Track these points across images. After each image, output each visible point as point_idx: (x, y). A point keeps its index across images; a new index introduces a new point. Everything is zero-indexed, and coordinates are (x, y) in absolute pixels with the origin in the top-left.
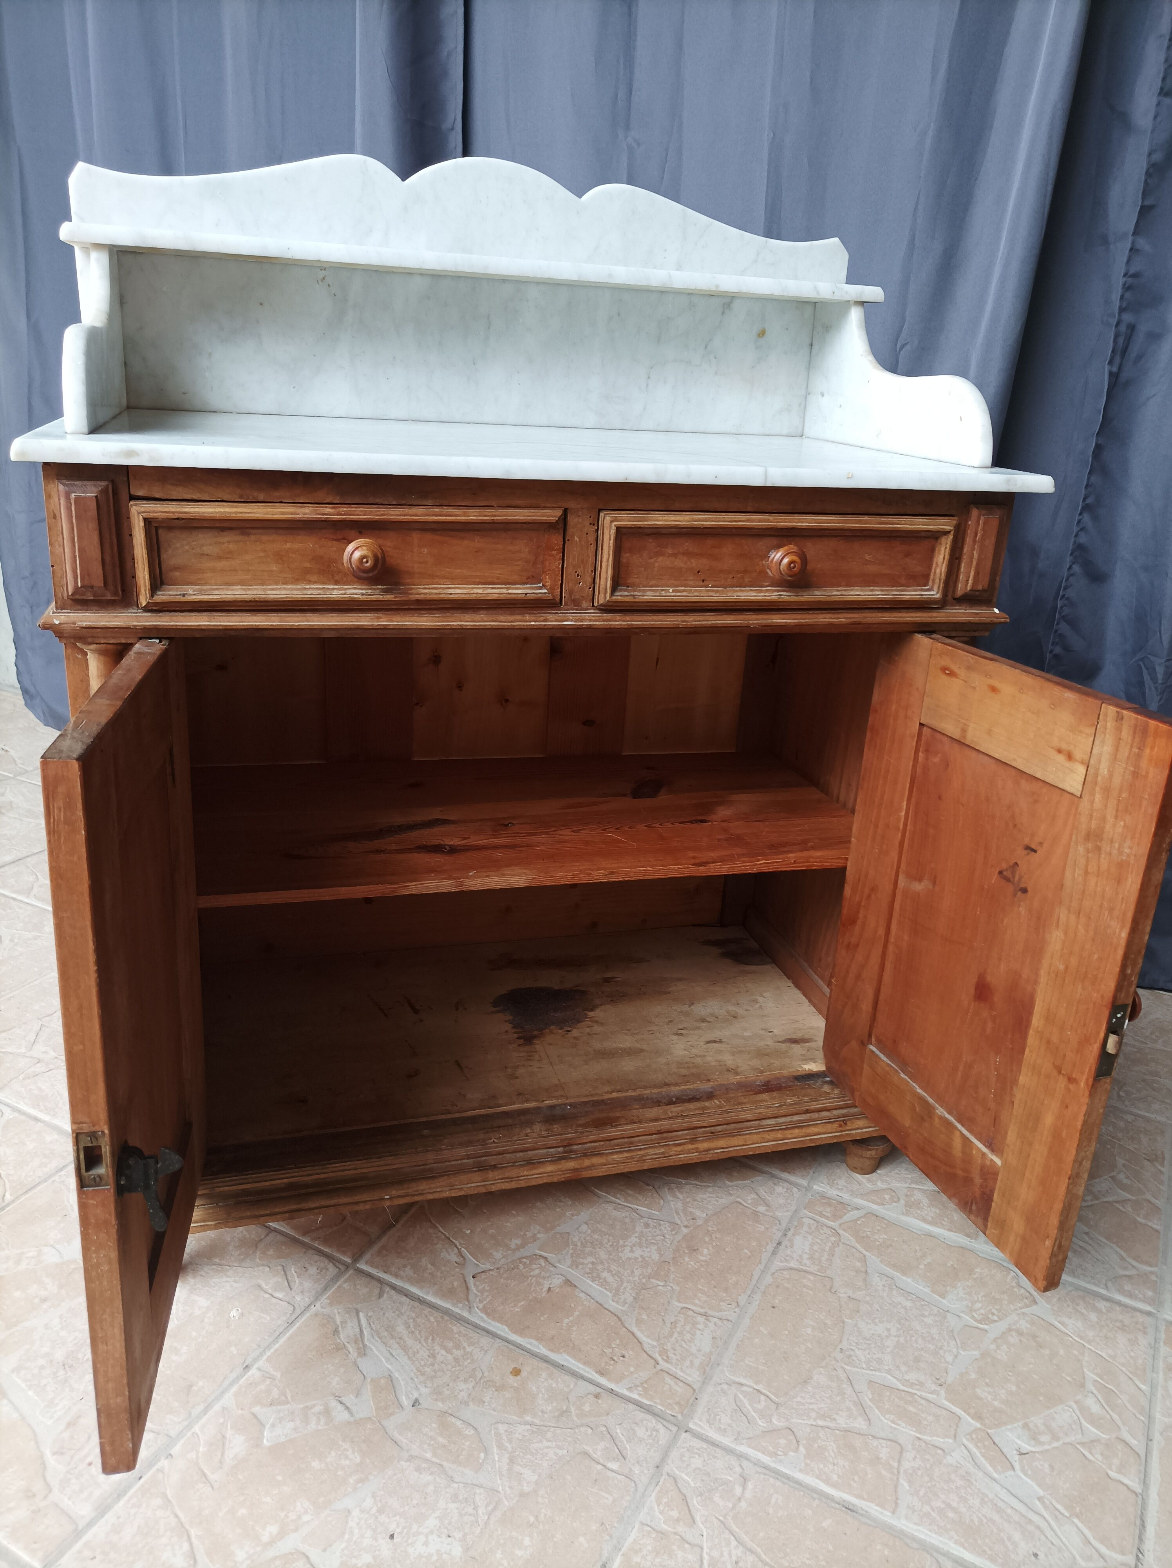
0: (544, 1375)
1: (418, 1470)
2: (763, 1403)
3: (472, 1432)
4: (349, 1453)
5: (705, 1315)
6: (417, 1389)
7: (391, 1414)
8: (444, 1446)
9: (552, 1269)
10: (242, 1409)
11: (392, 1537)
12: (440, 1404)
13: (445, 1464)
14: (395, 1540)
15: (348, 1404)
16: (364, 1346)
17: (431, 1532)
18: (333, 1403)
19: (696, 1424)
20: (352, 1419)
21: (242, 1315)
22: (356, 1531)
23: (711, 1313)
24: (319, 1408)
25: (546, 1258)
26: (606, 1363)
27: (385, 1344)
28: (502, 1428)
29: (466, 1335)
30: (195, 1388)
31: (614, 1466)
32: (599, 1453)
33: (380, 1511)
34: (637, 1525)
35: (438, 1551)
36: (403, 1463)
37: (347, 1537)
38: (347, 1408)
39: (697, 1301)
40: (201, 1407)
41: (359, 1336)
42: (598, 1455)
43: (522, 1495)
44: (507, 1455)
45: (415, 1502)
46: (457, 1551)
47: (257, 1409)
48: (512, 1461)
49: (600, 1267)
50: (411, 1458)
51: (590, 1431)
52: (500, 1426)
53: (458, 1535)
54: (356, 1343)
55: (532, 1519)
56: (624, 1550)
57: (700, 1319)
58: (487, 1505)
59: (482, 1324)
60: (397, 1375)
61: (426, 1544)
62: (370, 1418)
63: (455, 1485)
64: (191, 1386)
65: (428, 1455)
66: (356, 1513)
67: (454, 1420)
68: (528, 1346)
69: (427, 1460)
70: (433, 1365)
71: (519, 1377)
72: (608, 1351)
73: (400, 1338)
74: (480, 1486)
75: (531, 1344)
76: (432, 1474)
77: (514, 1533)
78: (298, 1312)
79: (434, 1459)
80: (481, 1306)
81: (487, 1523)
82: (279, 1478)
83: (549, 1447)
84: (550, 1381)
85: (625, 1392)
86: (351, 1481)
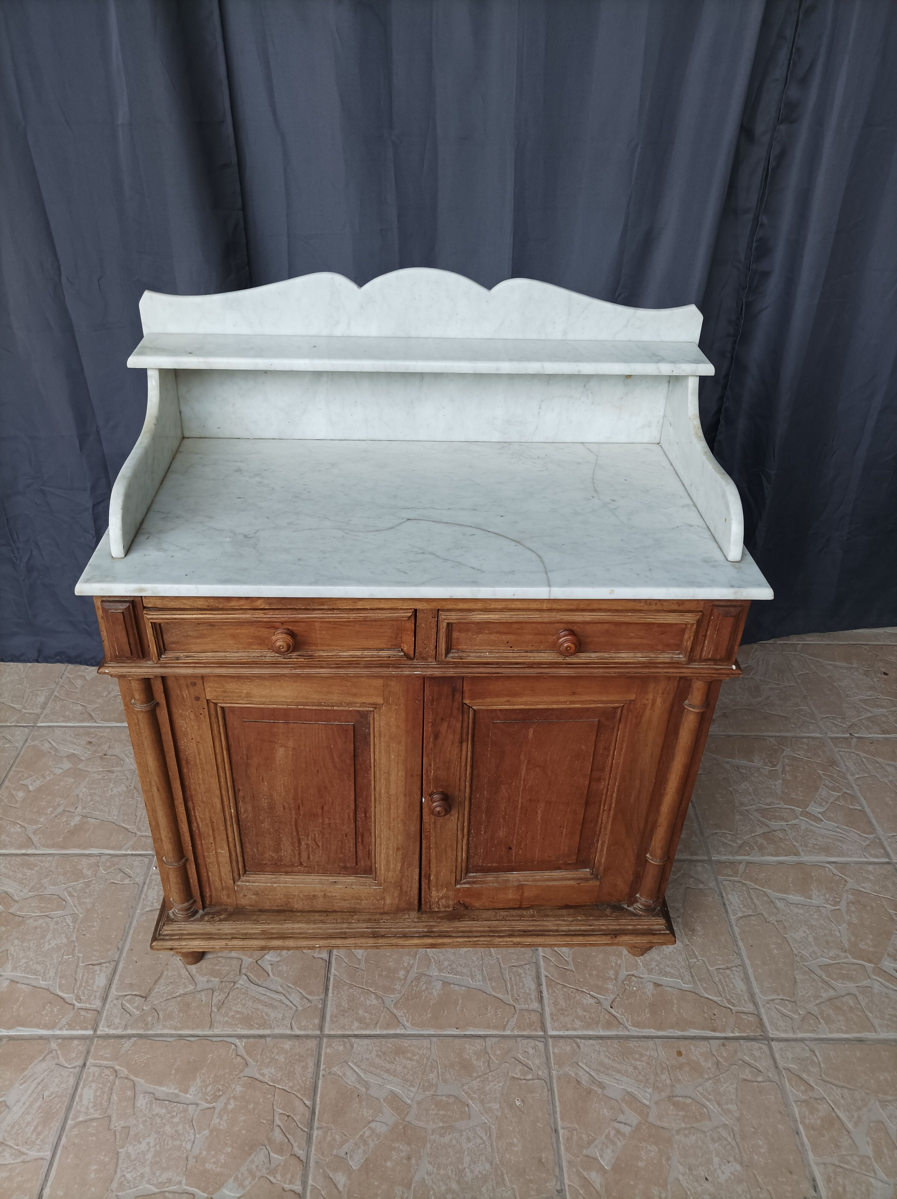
0: (692, 1047)
1: (686, 1136)
2: (789, 1005)
3: (690, 1100)
4: (649, 1148)
5: (728, 968)
6: (646, 1092)
7: (648, 1114)
8: (686, 1116)
9: (642, 980)
10: (579, 1157)
11: (707, 1179)
12: (663, 1093)
13: (694, 1125)
14: (710, 1180)
15: (623, 1121)
16: (599, 1082)
17: (720, 1165)
18: (617, 1125)
19: (772, 1034)
20: (633, 1128)
21: (523, 1101)
22: (690, 1187)
23: (729, 965)
24: (612, 1133)
25: (633, 975)
26: (711, 1023)
27: (607, 1074)
28: (700, 1089)
29: (639, 1046)
30: (543, 1160)
31: (760, 1079)
32: (750, 1076)
33: (690, 1169)
34: (794, 1104)
35: (731, 1173)
36: (676, 1137)
37: (689, 1193)
38: (625, 1124)
39: (719, 962)
40: (557, 1169)
41: (592, 1078)
42: (750, 1077)
43: (738, 1119)
44: (715, 1103)
45: (700, 1154)
46: (738, 1167)
47: (585, 1152)
48: (719, 1104)
49: (662, 966)
50: (678, 1132)
51: (736, 1067)
52: (698, 1089)
53: (731, 1159)
54: (594, 1083)
55: (753, 1130)
56: (799, 1120)
57: (728, 972)
58: (730, 1135)
59: (640, 1034)
60: (629, 1090)
61: (723, 1173)
62: (640, 1123)
63: (708, 1134)
64: (540, 1160)
65: (683, 1125)
66: (681, 1177)
67: (677, 1099)
68: (671, 1035)
69: (685, 1129)
70: (640, 1073)
71: (683, 1056)
72: (706, 1015)
73: (612, 1067)
74: (718, 1127)
75: (671, 1032)
76: (693, 1134)
77: (752, 1142)
78: (548, 1081)
79: (688, 1126)
80: (630, 1023)
81: (737, 1144)
82: (632, 1183)
83: (727, 1087)
84: (698, 1049)
85: (731, 1035)
86: (664, 1162)
